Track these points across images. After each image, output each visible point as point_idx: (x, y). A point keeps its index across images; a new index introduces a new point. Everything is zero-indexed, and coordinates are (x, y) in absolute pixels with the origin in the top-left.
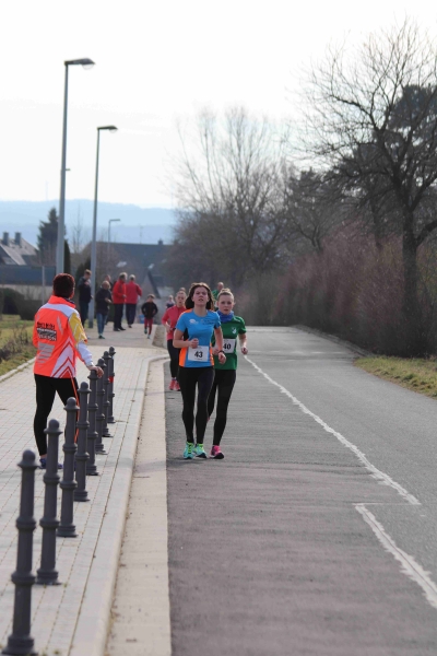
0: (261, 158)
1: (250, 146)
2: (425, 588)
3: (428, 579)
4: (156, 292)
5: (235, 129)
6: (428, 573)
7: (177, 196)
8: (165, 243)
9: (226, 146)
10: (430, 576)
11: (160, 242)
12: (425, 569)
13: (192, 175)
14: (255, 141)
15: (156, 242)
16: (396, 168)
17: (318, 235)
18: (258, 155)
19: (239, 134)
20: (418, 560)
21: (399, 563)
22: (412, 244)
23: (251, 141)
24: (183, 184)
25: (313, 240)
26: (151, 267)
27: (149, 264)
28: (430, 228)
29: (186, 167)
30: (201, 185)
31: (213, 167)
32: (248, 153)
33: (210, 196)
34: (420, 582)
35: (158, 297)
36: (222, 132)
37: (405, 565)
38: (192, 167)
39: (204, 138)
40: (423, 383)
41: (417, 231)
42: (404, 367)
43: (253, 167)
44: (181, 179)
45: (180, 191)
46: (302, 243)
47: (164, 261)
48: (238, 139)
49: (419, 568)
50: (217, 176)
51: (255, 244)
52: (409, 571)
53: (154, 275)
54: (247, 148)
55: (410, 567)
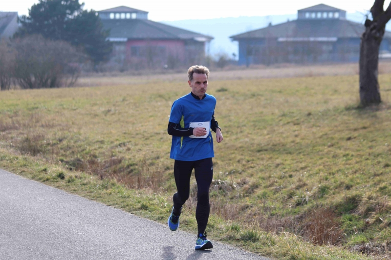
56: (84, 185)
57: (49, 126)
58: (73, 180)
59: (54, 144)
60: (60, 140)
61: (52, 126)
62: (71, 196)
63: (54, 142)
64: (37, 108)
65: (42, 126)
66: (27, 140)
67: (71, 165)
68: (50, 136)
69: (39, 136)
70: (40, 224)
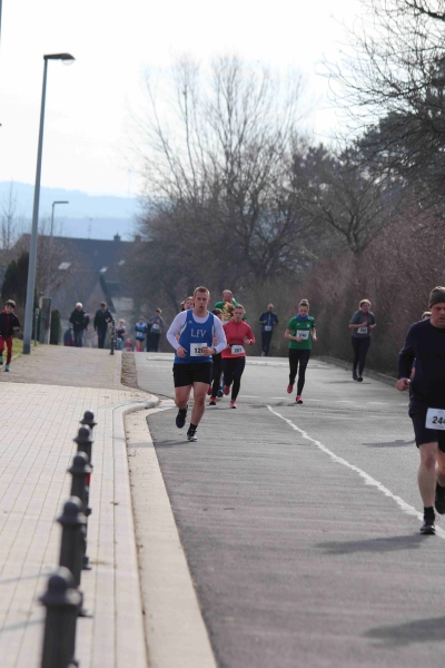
0: (260, 125)
1: (245, 109)
4: (110, 304)
5: (224, 86)
7: (145, 176)
8: (124, 238)
9: (212, 107)
11: (117, 237)
13: (165, 147)
14: (251, 102)
15: (111, 238)
17: (356, 228)
18: (254, 122)
19: (229, 94)
23: (245, 103)
24: (152, 159)
25: (348, 235)
26: (104, 270)
27: (101, 268)
29: (157, 136)
30: (176, 162)
31: (193, 137)
32: (241, 118)
33: (189, 175)
35: (114, 311)
36: (206, 90)
38: (165, 137)
39: (182, 97)
43: (249, 136)
44: (149, 152)
45: (147, 168)
46: (332, 239)
47: (122, 262)
48: (229, 99)
50: (199, 150)
51: (255, 241)
53: (107, 281)
54: (240, 112)
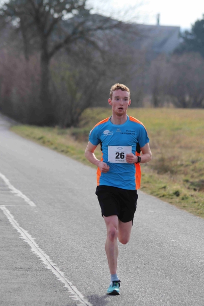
2: (31, 245)
3: (33, 241)
6: (33, 238)
10: (35, 240)
12: (32, 237)
16: (37, 11)
20: (30, 233)
21: (20, 234)
22: (46, 58)
28: (58, 47)
34: (29, 243)
37: (22, 235)
40: (49, 141)
41: (50, 49)
42: (38, 132)
49: (30, 236)
52: (24, 238)
55: (25, 235)
56: (195, 202)
57: (187, 147)
58: (187, 198)
59: (187, 166)
60: (193, 162)
61: (191, 148)
62: (179, 211)
63: (187, 163)
64: (180, 129)
65: (181, 147)
66: (162, 160)
67: (195, 186)
68: (185, 157)
69: (174, 157)
70: (142, 231)
